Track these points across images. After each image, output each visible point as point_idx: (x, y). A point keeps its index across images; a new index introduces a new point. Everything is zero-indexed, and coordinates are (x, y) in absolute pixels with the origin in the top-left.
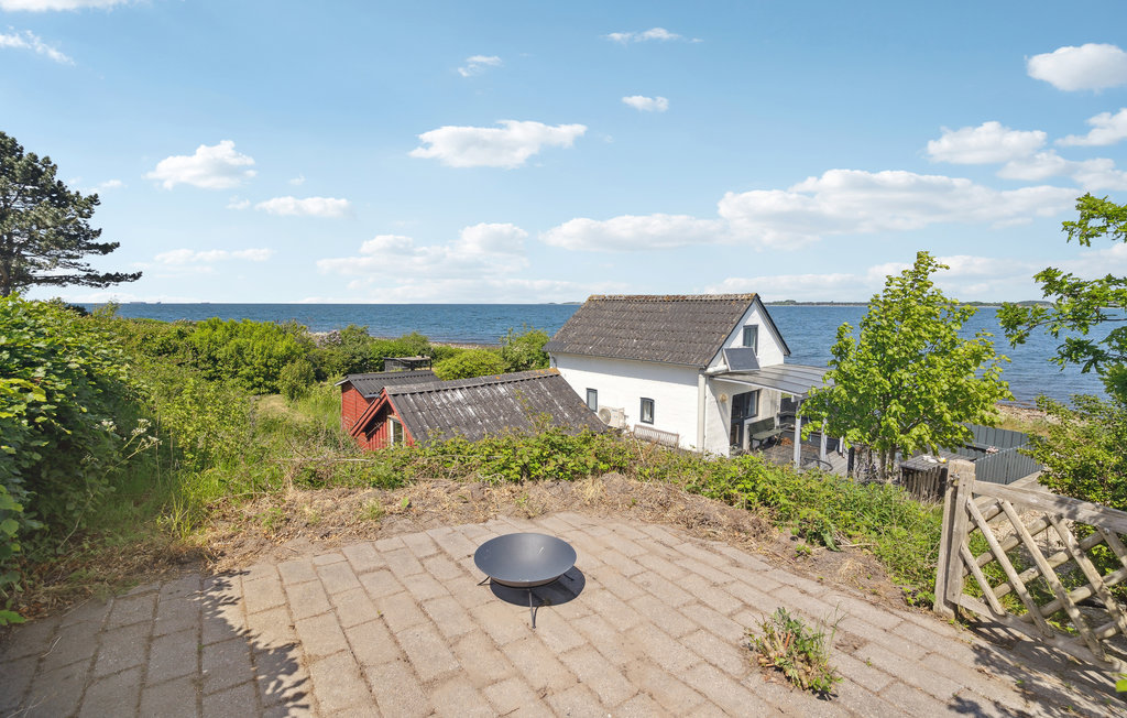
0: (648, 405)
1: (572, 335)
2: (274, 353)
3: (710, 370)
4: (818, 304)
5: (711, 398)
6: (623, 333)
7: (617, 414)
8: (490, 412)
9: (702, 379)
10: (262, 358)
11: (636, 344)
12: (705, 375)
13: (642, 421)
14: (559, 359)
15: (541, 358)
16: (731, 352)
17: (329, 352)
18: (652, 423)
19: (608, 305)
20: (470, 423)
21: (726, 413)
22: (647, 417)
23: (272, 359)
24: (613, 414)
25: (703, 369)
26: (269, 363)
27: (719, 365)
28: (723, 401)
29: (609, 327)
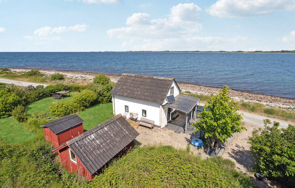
0: (144, 112)
1: (119, 89)
2: (8, 102)
3: (163, 104)
4: (175, 52)
5: (163, 111)
6: (135, 89)
7: (135, 115)
8: (104, 140)
9: (161, 106)
10: (2, 105)
11: (140, 94)
12: (162, 105)
13: (143, 116)
14: (115, 96)
15: (107, 90)
16: (168, 97)
17: (29, 93)
18: (146, 117)
19: (129, 78)
20: (99, 147)
21: (166, 113)
22: (144, 115)
23: (7, 105)
24: (134, 115)
25: (161, 104)
26: (6, 106)
27: (165, 102)
28: (166, 111)
29: (130, 86)
